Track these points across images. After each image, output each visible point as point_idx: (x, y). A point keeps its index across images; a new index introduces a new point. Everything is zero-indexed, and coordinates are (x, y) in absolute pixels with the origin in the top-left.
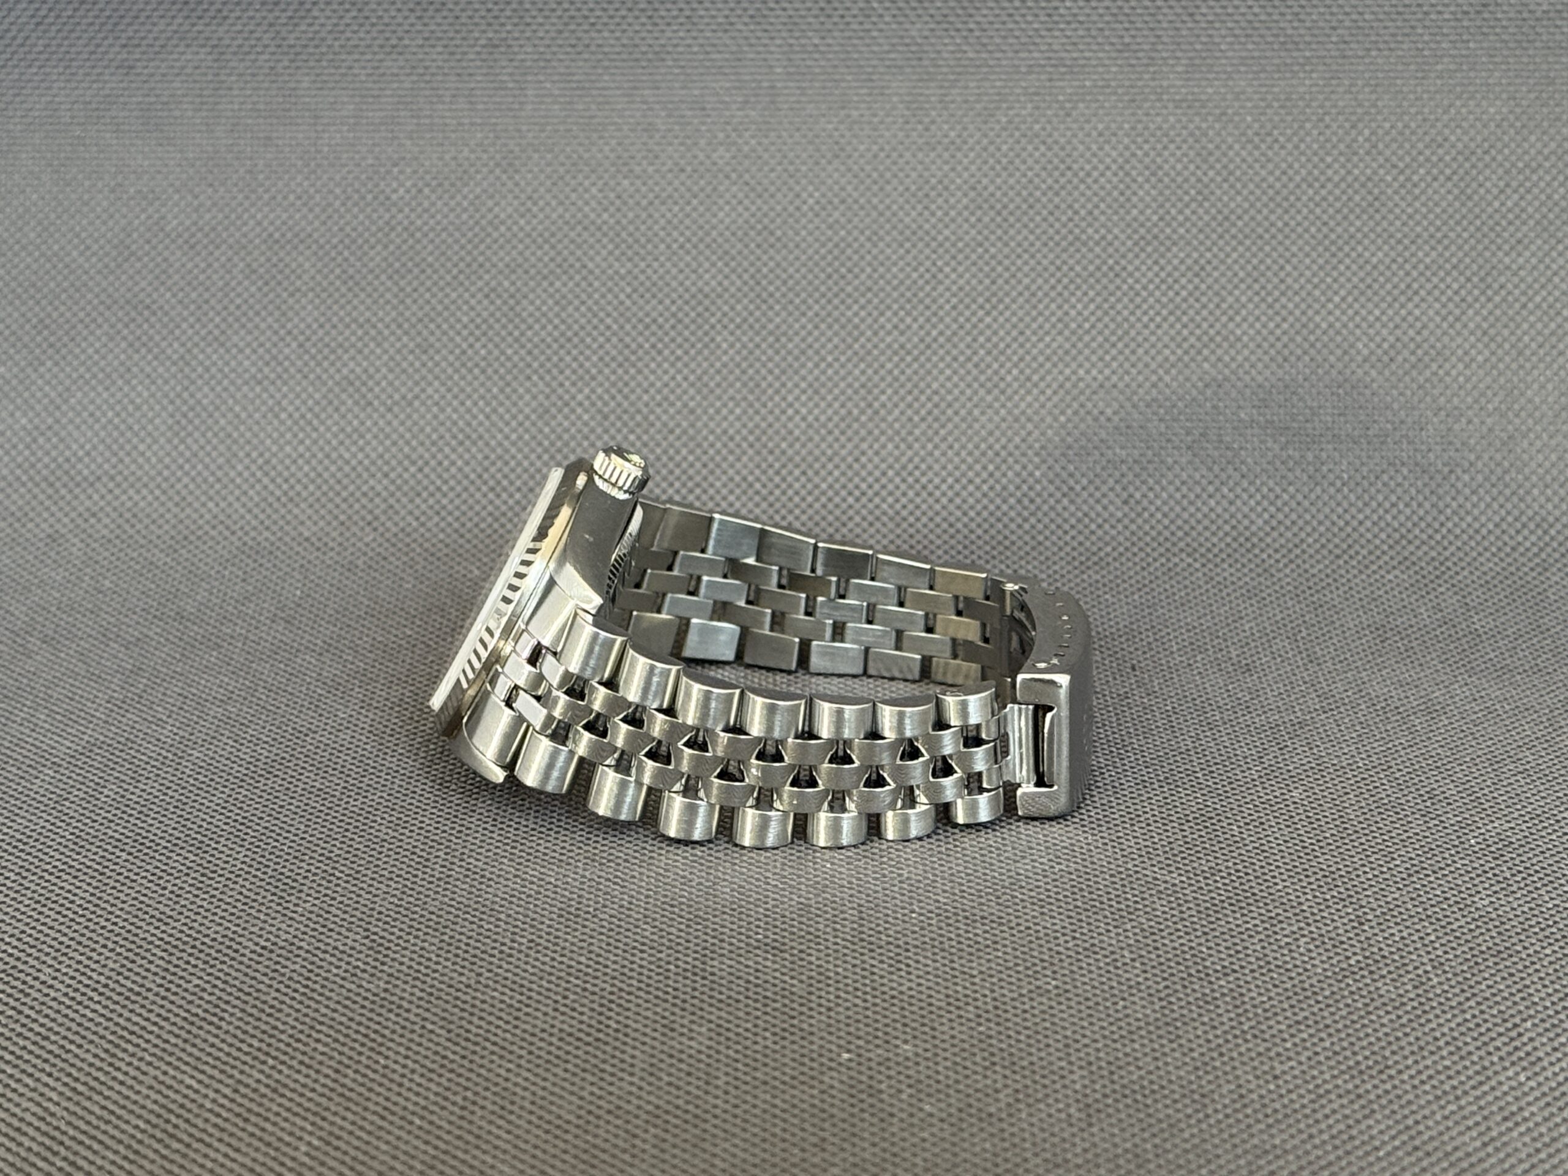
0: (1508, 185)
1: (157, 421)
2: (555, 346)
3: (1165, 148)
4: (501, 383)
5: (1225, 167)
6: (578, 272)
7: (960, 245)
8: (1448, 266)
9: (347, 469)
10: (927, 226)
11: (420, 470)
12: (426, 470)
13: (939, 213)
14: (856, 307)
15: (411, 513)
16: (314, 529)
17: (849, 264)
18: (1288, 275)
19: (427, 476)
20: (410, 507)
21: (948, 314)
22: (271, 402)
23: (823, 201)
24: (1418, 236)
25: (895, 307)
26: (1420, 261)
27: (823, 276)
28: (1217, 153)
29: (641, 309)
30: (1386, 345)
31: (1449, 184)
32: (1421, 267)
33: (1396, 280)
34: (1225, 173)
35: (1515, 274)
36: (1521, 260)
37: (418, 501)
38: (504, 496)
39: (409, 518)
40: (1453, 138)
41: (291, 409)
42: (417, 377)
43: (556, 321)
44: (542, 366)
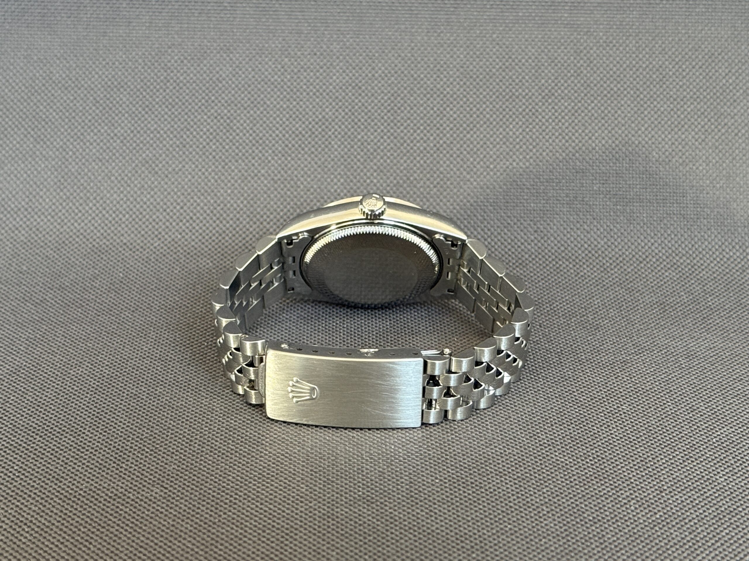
0: (730, 71)
1: (49, 180)
2: (250, 144)
3: (559, 48)
4: (223, 164)
5: (588, 59)
6: (262, 106)
7: (455, 96)
8: (699, 113)
9: (145, 206)
10: (438, 86)
11: (182, 208)
12: (185, 208)
13: (445, 79)
14: (402, 128)
15: (177, 231)
16: (128, 238)
17: (399, 105)
18: (619, 116)
19: (185, 211)
20: (177, 227)
21: (448, 132)
22: (106, 171)
23: (386, 72)
24: (685, 97)
25: (422, 128)
26: (685, 110)
27: (385, 111)
28: (585, 51)
29: (294, 126)
30: (667, 153)
31: (701, 70)
32: (686, 113)
33: (673, 120)
34: (588, 61)
35: (732, 118)
36: (736, 111)
37: (181, 224)
38: (224, 222)
39: (176, 234)
40: (703, 46)
41: (116, 174)
42: (181, 159)
43: (251, 132)
44: (244, 155)
